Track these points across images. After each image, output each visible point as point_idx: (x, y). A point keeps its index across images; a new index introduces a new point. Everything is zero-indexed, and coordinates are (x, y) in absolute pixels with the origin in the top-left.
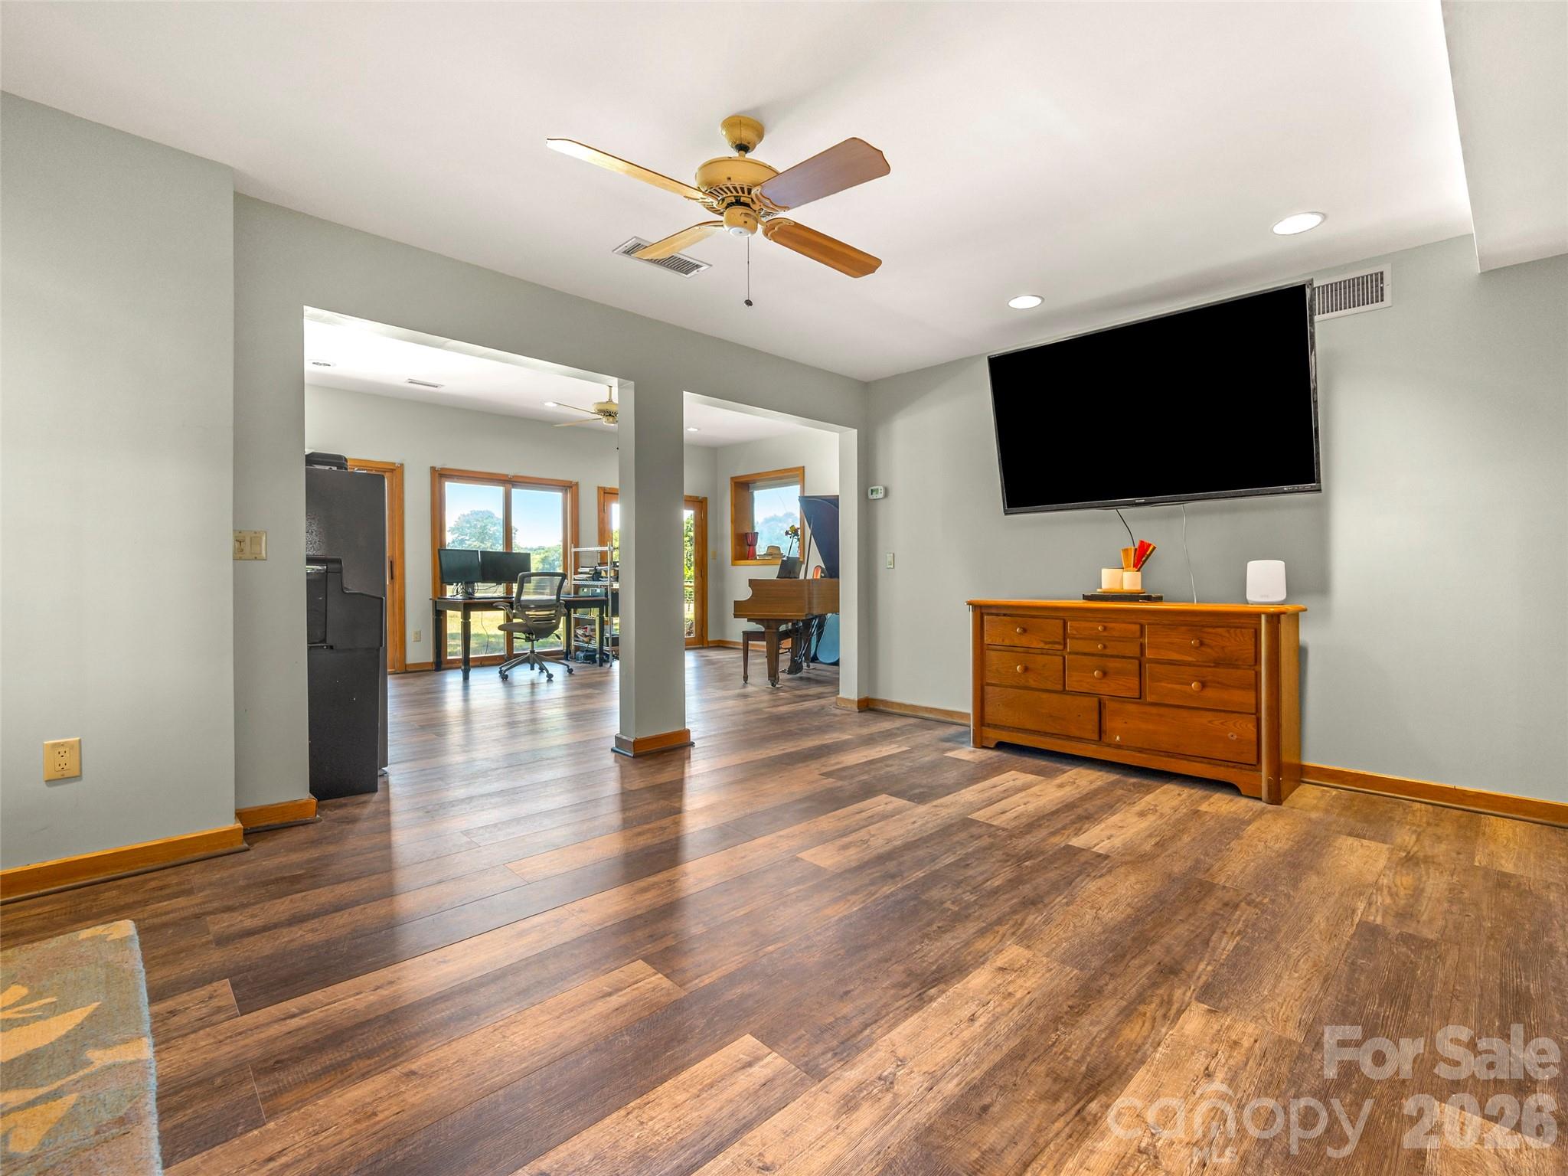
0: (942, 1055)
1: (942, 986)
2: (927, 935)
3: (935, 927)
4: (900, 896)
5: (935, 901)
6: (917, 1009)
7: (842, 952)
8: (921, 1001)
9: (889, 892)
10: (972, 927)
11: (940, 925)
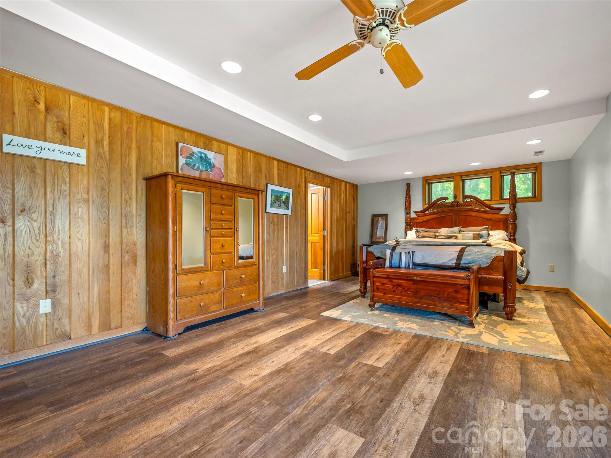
0: (283, 354)
1: (279, 369)
2: (281, 385)
3: (277, 390)
4: (291, 407)
5: (273, 405)
6: (288, 362)
7: (314, 376)
8: (287, 365)
9: (297, 410)
10: (260, 392)
11: (274, 391)
